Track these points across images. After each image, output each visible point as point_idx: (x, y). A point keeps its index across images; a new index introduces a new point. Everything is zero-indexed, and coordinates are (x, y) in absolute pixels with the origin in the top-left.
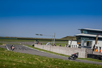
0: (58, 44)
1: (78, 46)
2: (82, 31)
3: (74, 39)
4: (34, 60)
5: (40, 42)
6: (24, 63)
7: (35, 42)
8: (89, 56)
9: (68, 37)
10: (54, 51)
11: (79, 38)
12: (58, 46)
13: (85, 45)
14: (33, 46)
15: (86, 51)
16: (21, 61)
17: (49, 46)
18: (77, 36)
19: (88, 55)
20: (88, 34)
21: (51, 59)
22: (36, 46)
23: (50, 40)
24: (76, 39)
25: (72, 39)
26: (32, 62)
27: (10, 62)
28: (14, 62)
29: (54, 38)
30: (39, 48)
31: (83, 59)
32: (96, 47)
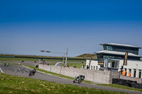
0: (72, 65)
1: (99, 67)
2: (105, 46)
3: (93, 58)
4: (38, 86)
5: (47, 61)
6: (25, 91)
7: (40, 61)
8: (115, 81)
9: (85, 54)
10: (66, 75)
11: (100, 57)
12: (71, 68)
13: (110, 65)
14: (37, 66)
15: (110, 75)
16: (20, 88)
17: (59, 67)
18: (97, 54)
19: (113, 80)
20: (113, 50)
21: (61, 86)
22: (41, 67)
23: (61, 59)
24: (96, 57)
25: (91, 57)
26: (36, 89)
27: (5, 88)
28: (10, 89)
29: (66, 56)
30: (45, 69)
31: (106, 85)
32: (124, 70)
